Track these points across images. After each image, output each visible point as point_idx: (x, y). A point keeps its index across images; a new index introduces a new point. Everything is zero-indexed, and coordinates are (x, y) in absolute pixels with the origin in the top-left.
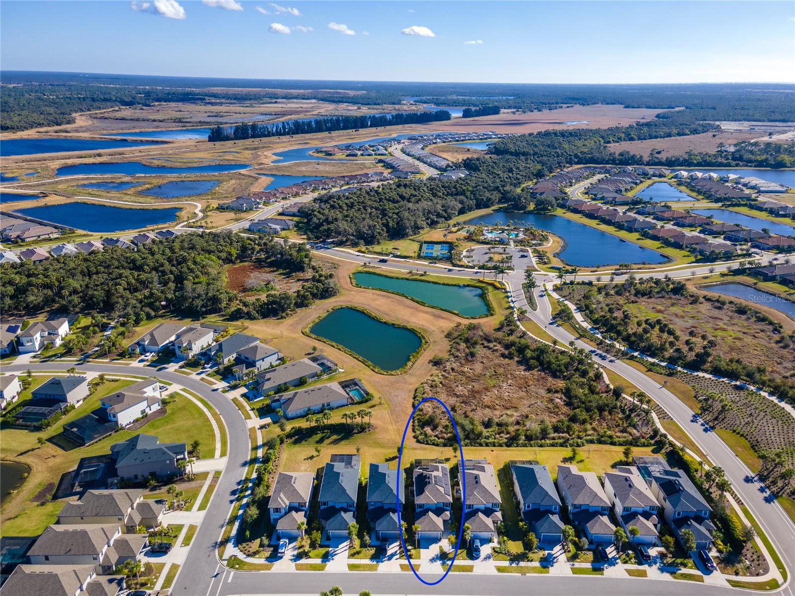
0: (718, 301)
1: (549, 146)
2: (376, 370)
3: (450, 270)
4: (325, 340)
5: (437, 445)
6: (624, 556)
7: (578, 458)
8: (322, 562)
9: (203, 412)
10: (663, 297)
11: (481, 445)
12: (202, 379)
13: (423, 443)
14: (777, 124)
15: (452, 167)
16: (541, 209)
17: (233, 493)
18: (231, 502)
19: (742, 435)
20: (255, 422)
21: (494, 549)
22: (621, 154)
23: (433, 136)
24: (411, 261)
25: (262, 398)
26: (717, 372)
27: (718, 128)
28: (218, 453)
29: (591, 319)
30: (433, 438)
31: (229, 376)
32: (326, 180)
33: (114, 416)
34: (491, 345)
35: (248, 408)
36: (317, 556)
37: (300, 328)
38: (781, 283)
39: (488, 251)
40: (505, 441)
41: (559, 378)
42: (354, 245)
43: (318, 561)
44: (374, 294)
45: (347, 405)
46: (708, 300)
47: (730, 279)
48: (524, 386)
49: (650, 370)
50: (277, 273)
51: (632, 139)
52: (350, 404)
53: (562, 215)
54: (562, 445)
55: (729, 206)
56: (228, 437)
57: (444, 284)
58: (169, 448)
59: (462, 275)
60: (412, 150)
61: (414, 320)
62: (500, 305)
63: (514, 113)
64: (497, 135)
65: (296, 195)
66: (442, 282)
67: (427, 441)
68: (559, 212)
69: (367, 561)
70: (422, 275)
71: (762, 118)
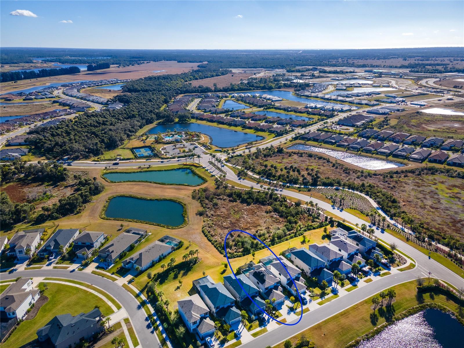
0: (298, 153)
1: (158, 85)
2: (170, 227)
3: (162, 162)
4: (122, 219)
5: (240, 256)
6: (359, 276)
7: (307, 240)
8: (237, 340)
9: (77, 288)
10: (276, 156)
11: (260, 249)
12: (55, 268)
13: (232, 258)
14: (252, 69)
15: (111, 102)
16: (183, 121)
17: (148, 327)
18: (152, 332)
19: (355, 209)
20: (122, 281)
21: (309, 296)
22: (199, 87)
23: (78, 83)
24: (134, 161)
25: (113, 265)
26: (325, 184)
27: (231, 71)
28: (114, 308)
29: (256, 173)
30: (235, 254)
31: (75, 259)
32: (26, 118)
33: (14, 313)
34: (221, 197)
35: (109, 274)
36: (232, 339)
37: (97, 215)
38: (313, 141)
39: (174, 147)
40: (270, 243)
41: (266, 205)
42: (86, 157)
43: (234, 341)
44: (128, 185)
45: (172, 252)
46: (295, 153)
47: (294, 142)
48: (253, 213)
49: (300, 191)
50: (44, 185)
51: (197, 79)
52: (173, 251)
53: (196, 122)
54: (295, 236)
55: (267, 109)
56: (112, 296)
57: (165, 170)
58: (88, 316)
59: (171, 163)
60: (73, 93)
61: (166, 194)
62: (207, 176)
63: (118, 67)
64: (121, 80)
65: (8, 131)
66: (163, 170)
67: (233, 256)
68: (193, 121)
69: (259, 329)
70: (148, 168)
71: (245, 67)
